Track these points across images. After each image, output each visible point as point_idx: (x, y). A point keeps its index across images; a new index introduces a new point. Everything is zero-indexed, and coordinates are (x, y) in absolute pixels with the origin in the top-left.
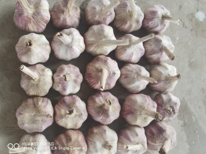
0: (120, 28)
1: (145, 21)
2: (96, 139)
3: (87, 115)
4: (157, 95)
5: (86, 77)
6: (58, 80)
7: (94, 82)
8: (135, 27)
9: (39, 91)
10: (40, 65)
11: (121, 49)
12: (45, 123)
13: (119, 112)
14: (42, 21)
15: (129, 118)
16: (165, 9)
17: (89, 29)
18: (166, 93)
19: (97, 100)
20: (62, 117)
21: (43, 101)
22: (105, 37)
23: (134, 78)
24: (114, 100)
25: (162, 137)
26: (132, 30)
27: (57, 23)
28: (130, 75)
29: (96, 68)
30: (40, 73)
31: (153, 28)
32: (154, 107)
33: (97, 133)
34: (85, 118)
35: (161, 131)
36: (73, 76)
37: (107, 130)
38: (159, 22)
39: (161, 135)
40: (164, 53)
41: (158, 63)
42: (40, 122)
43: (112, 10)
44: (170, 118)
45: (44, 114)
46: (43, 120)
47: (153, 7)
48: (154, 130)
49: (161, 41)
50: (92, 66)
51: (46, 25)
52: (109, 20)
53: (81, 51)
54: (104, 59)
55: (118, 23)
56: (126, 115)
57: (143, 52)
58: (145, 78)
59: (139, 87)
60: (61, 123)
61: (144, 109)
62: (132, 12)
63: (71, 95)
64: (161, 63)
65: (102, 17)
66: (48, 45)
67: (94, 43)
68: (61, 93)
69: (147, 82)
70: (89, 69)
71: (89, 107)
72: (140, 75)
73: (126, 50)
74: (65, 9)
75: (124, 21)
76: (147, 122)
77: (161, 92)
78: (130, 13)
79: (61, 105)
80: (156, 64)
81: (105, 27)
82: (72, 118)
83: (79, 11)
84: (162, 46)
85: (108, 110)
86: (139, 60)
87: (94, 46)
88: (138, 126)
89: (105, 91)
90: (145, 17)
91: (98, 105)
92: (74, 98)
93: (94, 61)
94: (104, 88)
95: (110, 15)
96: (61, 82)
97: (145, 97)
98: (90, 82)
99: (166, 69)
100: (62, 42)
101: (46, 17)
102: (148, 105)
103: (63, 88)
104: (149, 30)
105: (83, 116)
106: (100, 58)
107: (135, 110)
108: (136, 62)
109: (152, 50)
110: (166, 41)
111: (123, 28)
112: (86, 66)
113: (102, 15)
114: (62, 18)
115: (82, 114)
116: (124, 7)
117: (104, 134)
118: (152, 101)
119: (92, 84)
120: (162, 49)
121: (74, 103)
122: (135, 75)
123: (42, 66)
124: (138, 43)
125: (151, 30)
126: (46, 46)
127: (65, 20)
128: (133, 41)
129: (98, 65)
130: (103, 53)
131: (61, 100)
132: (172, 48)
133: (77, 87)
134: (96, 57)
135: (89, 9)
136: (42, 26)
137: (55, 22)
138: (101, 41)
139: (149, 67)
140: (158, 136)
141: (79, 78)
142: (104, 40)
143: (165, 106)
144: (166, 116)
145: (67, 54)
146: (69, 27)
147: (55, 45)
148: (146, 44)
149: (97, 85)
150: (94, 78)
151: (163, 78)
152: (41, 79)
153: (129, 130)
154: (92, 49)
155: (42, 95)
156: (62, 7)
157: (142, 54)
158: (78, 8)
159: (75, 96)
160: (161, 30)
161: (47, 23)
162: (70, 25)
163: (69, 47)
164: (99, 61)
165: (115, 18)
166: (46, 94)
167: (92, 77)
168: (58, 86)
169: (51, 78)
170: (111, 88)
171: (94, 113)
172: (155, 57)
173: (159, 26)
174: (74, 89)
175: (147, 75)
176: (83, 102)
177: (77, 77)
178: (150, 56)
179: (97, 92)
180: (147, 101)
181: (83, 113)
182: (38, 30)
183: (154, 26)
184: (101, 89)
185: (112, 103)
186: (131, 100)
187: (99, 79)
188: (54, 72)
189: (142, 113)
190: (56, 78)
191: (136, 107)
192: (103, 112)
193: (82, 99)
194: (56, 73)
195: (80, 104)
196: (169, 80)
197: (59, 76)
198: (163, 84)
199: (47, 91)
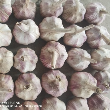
0: (67, 20)
1: (87, 14)
2: (49, 109)
3: (41, 89)
4: (97, 73)
5: (40, 58)
6: (18, 61)
7: (47, 62)
8: (79, 19)
9: (2, 70)
10: (3, 48)
11: (68, 36)
12: (7, 96)
13: (67, 87)
14: (5, 13)
15: (75, 92)
16: (102, 5)
17: (43, 20)
18: (103, 72)
19: (49, 76)
20: (21, 91)
21: (5, 78)
22: (55, 26)
23: (79, 59)
24: (63, 77)
25: (101, 106)
26: (76, 21)
27: (17, 15)
28: (75, 57)
29: (48, 51)
30: (3, 55)
31: (93, 20)
32: (95, 82)
33: (49, 104)
34: (39, 91)
35: (100, 102)
36: (30, 58)
37: (57, 102)
38: (98, 16)
39: (100, 105)
40: (102, 40)
41: (97, 48)
42: (3, 95)
43: (61, 5)
44: (108, 92)
45: (6, 88)
46: (5, 93)
47: (93, 4)
48: (94, 101)
49: (100, 30)
50: (45, 49)
51: (8, 16)
52: (59, 13)
53: (37, 37)
54: (55, 44)
55: (65, 16)
56: (73, 89)
57: (86, 38)
58: (87, 59)
59: (83, 67)
60: (20, 95)
61: (87, 84)
62: (76, 7)
63: (28, 72)
64: (99, 48)
65: (53, 11)
66: (10, 32)
67: (47, 31)
68: (20, 71)
69: (88, 63)
70: (43, 52)
71: (43, 83)
72: (83, 57)
73: (72, 37)
74: (24, 4)
75: (70, 14)
76: (89, 94)
77: (99, 71)
78: (75, 8)
79: (20, 81)
80: (96, 48)
81: (55, 18)
82: (29, 91)
83: (35, 6)
84: (100, 34)
85: (58, 85)
86: (82, 45)
87: (47, 33)
88: (82, 98)
89: (55, 69)
90: (86, 12)
91: (50, 81)
92: (31, 76)
93: (47, 45)
94: (54, 67)
95: (59, 9)
96: (20, 62)
97: (87, 74)
98: (44, 63)
99: (104, 52)
100: (21, 30)
101: (8, 10)
102: (90, 81)
103: (22, 67)
104: (89, 22)
105: (38, 90)
106: (51, 43)
107: (80, 85)
108: (80, 46)
109: (93, 37)
110: (103, 31)
111: (70, 20)
112: (41, 49)
113: (53, 9)
114: (21, 11)
115: (37, 89)
116: (70, 4)
117: (55, 105)
118: (93, 77)
119: (45, 64)
120: (101, 36)
121: (30, 79)
122: (79, 57)
123: (5, 49)
124: (81, 31)
125: (92, 22)
126: (8, 33)
127: (24, 13)
128: (78, 30)
129: (50, 49)
130: (54, 39)
131: (21, 76)
132: (108, 36)
133: (33, 67)
134: (48, 43)
135: (43, 4)
136: (6, 17)
137: (16, 14)
138: (52, 29)
139: (90, 51)
140: (98, 106)
141: (34, 59)
142: (55, 28)
143: (103, 82)
144: (104, 90)
145: (25, 40)
146: (27, 19)
147: (16, 33)
148: (88, 33)
149: (49, 65)
150: (47, 59)
151: (101, 59)
152: (4, 60)
153: (75, 101)
154: (45, 36)
155: (5, 73)
156: (21, 3)
157: (85, 40)
158: (34, 3)
159: (32, 73)
160: (99, 22)
161: (10, 15)
162: (28, 17)
163: (27, 34)
164: (51, 46)
165: (63, 12)
166: (8, 72)
167: (45, 58)
168: (18, 66)
169: (12, 59)
170: (61, 67)
171: (47, 87)
172: (94, 42)
173: (98, 19)
174: (31, 67)
175: (88, 57)
176: (38, 78)
177: (34, 58)
178: (91, 42)
179: (49, 70)
180: (89, 78)
181: (38, 87)
182: (2, 20)
183: (94, 18)
184: (53, 68)
185: (61, 79)
186: (77, 77)
187: (51, 60)
188: (15, 54)
189: (85, 88)
190: (16, 59)
191: (81, 83)
192: (54, 87)
193: (37, 76)
194: (16, 55)
195: (36, 80)
196: (106, 61)
197: (18, 57)
198: (101, 64)
199: (9, 69)
